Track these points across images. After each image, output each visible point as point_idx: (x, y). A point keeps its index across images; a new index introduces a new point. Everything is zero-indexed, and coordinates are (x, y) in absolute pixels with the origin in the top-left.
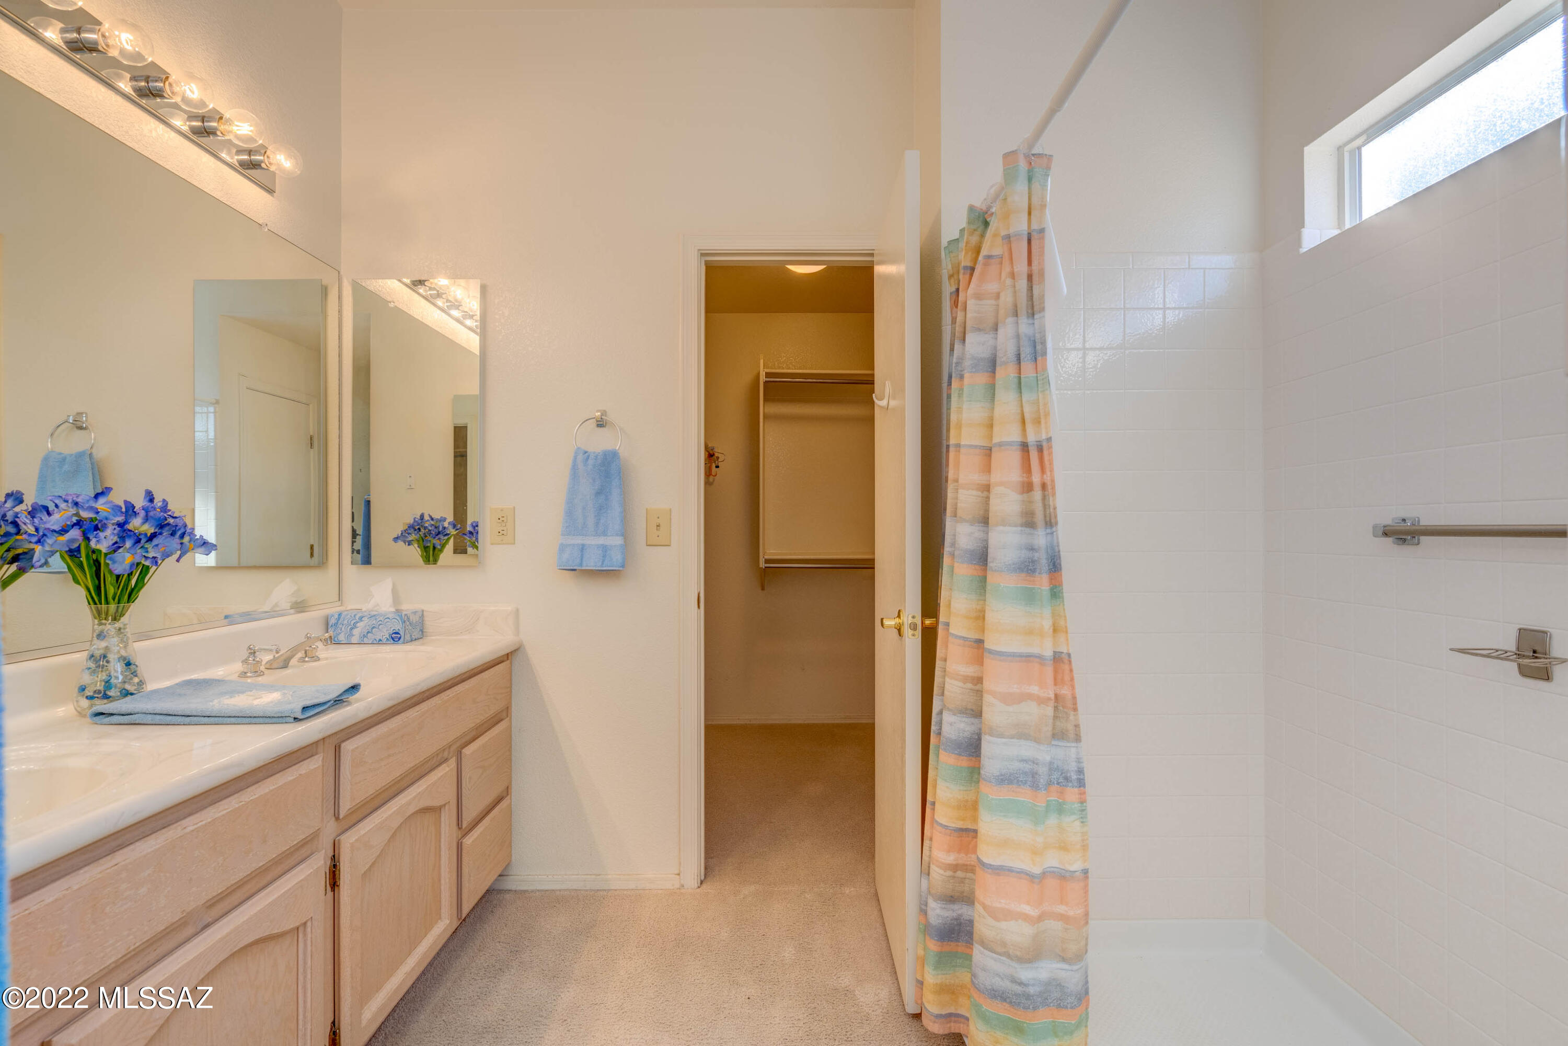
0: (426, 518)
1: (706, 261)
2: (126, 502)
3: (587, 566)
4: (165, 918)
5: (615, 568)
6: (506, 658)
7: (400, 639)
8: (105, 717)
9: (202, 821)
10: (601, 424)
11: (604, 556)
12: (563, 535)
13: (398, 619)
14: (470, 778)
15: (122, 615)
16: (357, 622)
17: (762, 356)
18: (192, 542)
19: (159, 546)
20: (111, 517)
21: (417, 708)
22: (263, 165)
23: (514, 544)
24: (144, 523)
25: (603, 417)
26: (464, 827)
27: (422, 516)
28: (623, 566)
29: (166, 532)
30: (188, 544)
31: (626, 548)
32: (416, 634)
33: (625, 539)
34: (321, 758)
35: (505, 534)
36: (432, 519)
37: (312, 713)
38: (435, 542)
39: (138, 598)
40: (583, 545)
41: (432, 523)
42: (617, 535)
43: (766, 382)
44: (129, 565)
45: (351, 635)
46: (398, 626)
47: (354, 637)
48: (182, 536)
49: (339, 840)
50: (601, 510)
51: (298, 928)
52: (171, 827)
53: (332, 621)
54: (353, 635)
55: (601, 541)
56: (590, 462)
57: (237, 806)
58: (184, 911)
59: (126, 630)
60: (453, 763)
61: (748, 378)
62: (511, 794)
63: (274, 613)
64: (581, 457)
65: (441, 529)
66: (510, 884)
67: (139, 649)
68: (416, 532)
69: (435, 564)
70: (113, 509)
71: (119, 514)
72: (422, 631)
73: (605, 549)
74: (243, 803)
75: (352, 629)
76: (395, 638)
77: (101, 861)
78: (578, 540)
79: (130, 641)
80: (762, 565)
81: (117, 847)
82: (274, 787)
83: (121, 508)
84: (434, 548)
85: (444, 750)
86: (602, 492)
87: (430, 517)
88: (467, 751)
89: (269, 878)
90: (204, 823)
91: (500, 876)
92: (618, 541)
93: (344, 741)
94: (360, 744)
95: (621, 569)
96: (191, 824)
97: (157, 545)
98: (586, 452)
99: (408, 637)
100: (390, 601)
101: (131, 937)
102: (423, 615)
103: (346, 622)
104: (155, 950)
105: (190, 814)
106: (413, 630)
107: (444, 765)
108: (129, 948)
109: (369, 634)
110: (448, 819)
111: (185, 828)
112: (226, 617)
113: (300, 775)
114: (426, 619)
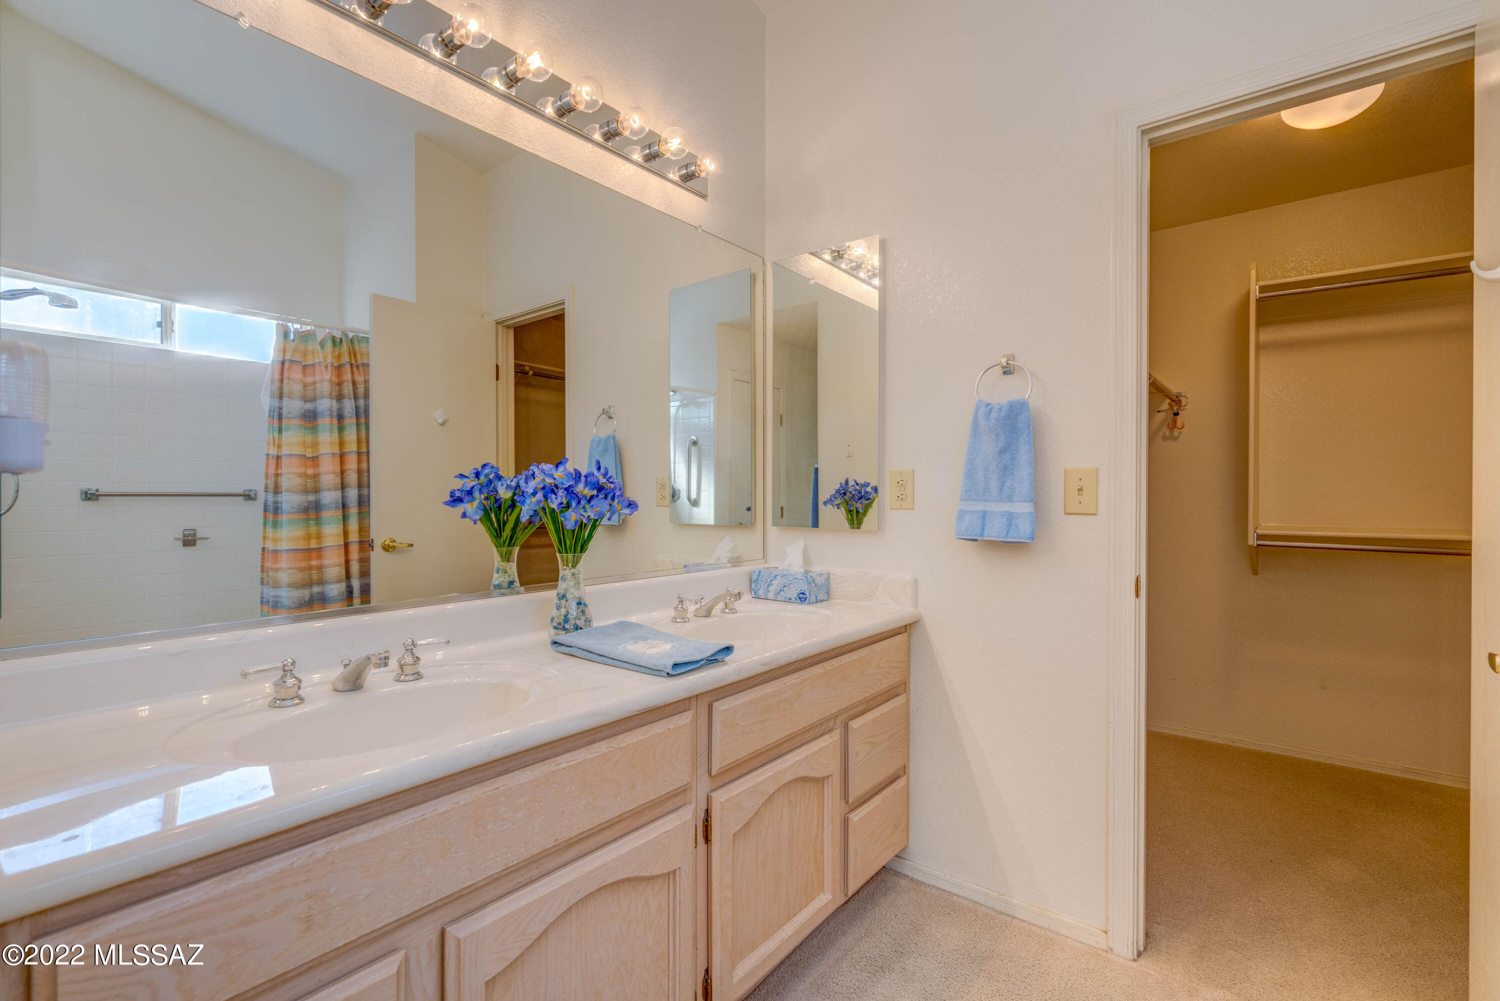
0: (851, 483)
1: (1150, 140)
2: (575, 470)
3: (988, 536)
4: (540, 843)
5: (1022, 541)
6: (903, 630)
7: (806, 599)
8: (559, 646)
9: (574, 760)
10: (1007, 371)
11: (1009, 525)
12: (962, 500)
13: (804, 579)
14: (857, 753)
15: (577, 564)
16: (773, 580)
17: (1253, 265)
18: (620, 504)
19: (594, 507)
20: (565, 482)
21: (796, 675)
22: (697, 174)
23: (913, 509)
24: (585, 487)
25: (1009, 362)
26: (850, 802)
27: (847, 482)
28: (1033, 539)
29: (601, 496)
30: (617, 505)
31: (1039, 516)
32: (822, 596)
33: (1036, 507)
34: (691, 715)
35: (904, 499)
36: (857, 484)
37: (683, 670)
38: (858, 506)
39: (588, 550)
40: (985, 513)
41: (857, 488)
42: (1025, 501)
43: (1259, 300)
44: (574, 522)
45: (768, 591)
46: (804, 587)
47: (770, 594)
48: (613, 499)
49: (711, 796)
50: (1006, 470)
51: (669, 874)
52: (548, 761)
53: (754, 577)
54: (769, 592)
55: (1006, 507)
56: (994, 415)
57: (606, 751)
58: (557, 839)
59: (580, 576)
60: (836, 735)
61: (1232, 298)
62: (909, 773)
63: (716, 566)
64: (982, 410)
65: (863, 494)
66: (906, 868)
67: (589, 592)
68: (841, 496)
69: (859, 528)
70: (567, 476)
71: (571, 479)
72: (828, 593)
73: (1010, 518)
74: (612, 749)
75: (769, 585)
76: (802, 598)
77: (486, 783)
78: (979, 507)
79: (582, 585)
80: (1252, 541)
81: (505, 771)
82: (642, 738)
83: (573, 475)
84: (858, 512)
85: (829, 719)
86: (1007, 450)
87: (856, 482)
88: (855, 724)
89: (644, 819)
90: (574, 762)
91: (896, 856)
92: (1027, 508)
93: (715, 701)
94: (731, 706)
95: (1029, 541)
96: (565, 761)
97: (592, 506)
98: (988, 405)
99: (813, 599)
100: (801, 562)
101: (509, 855)
102: (829, 577)
103: (764, 579)
104: (537, 868)
105: (568, 751)
106: (818, 592)
107: (828, 736)
108: (508, 864)
109: (782, 592)
110: (832, 790)
111: (558, 764)
112: (685, 566)
113: (669, 729)
114: (831, 582)
